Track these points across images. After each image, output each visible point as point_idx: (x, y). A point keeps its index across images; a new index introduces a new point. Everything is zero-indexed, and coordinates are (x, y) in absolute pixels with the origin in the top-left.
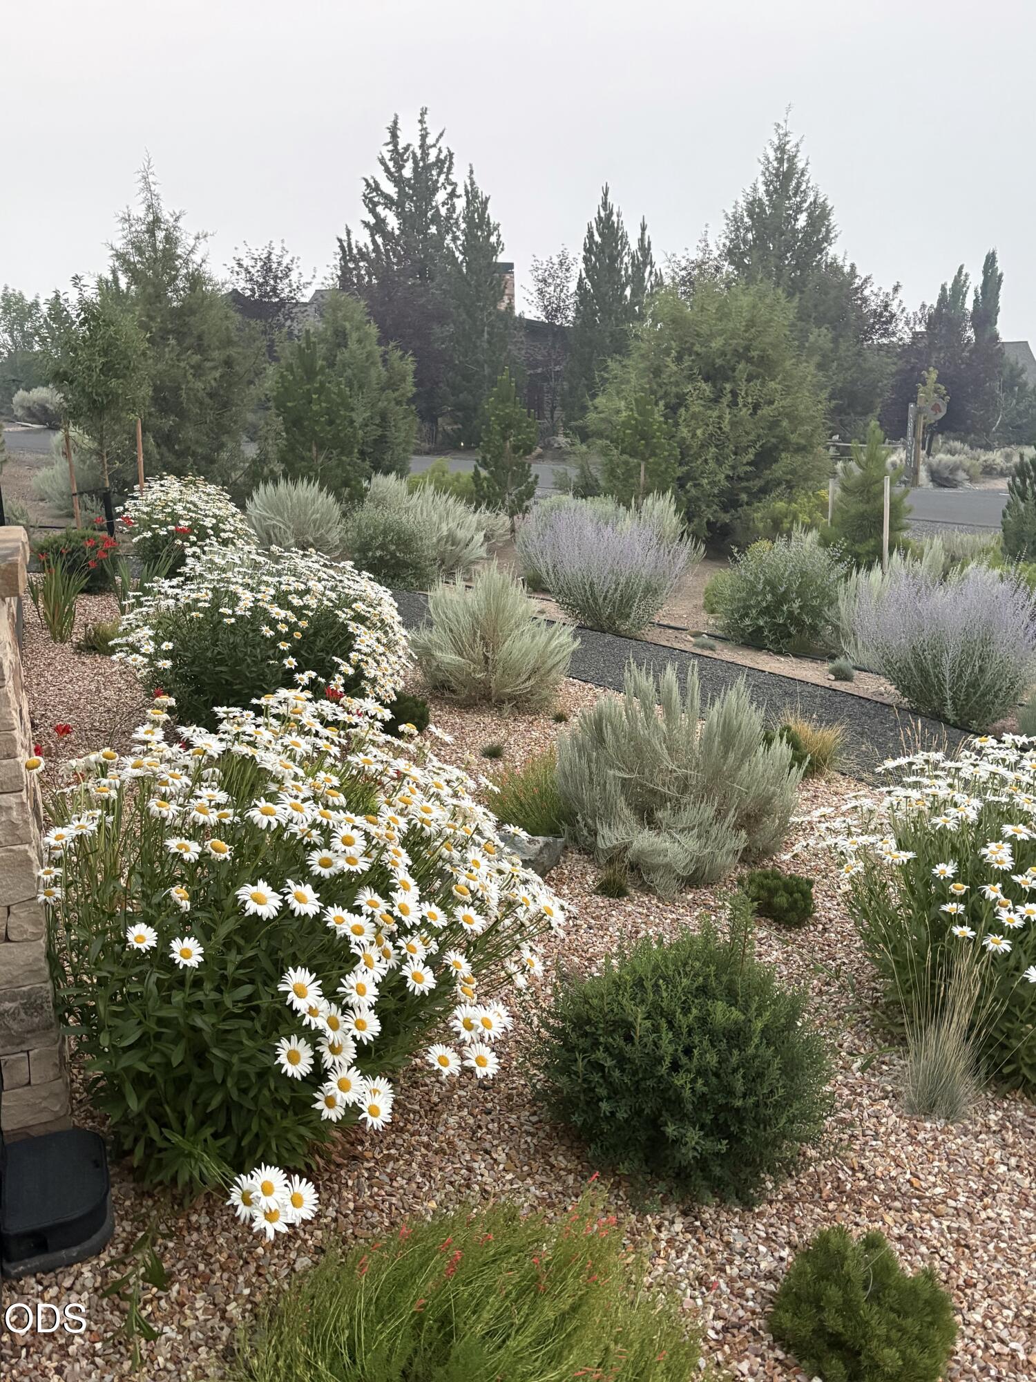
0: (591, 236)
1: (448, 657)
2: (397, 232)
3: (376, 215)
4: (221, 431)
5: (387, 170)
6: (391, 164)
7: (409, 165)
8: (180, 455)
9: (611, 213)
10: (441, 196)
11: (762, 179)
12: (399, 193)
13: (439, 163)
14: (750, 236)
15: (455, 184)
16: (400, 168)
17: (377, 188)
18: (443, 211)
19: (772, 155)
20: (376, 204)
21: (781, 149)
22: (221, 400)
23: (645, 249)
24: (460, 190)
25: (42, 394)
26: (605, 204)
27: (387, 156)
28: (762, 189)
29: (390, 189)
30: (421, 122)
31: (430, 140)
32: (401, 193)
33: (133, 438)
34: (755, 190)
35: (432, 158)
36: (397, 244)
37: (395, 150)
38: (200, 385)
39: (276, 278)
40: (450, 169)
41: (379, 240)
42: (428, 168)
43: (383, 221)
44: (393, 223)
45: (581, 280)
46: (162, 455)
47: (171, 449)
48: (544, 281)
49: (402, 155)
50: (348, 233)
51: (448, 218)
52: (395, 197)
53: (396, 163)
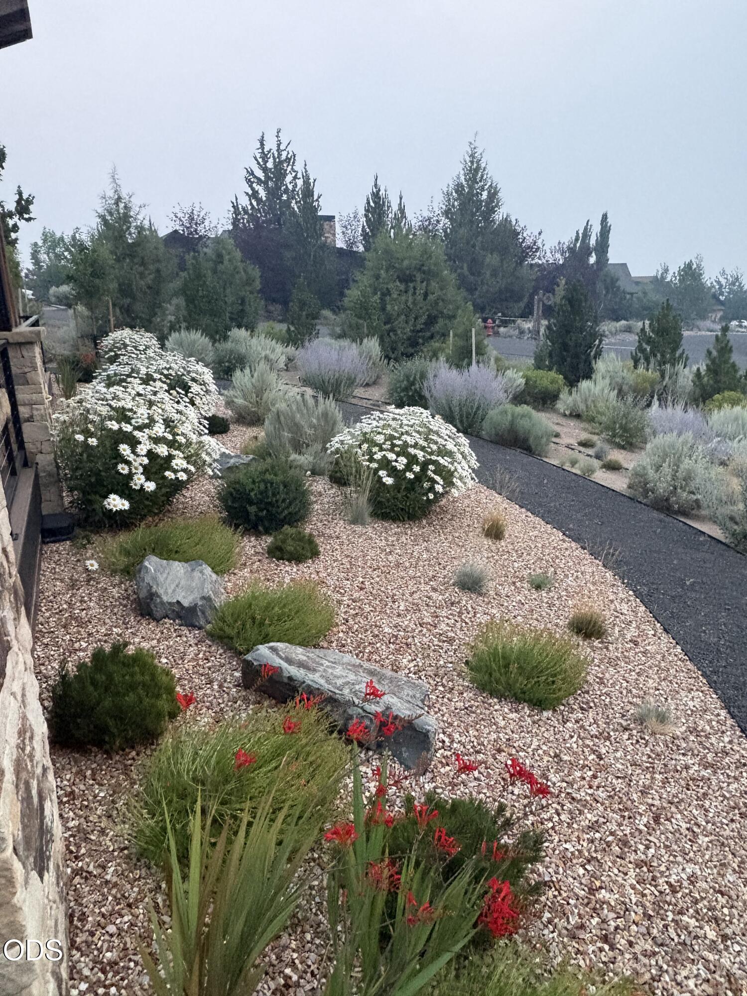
0: (368, 203)
1: (240, 401)
2: (264, 199)
3: (253, 189)
4: (155, 307)
5: (259, 163)
6: (260, 160)
7: (271, 160)
8: (133, 319)
9: (379, 190)
10: (289, 178)
11: (462, 172)
12: (265, 176)
13: (288, 160)
14: (456, 203)
15: (297, 172)
16: (266, 162)
17: (252, 173)
18: (290, 187)
19: (468, 159)
20: (252, 183)
21: (472, 156)
22: (155, 290)
23: (402, 210)
24: (299, 175)
25: (65, 289)
26: (376, 185)
27: (258, 156)
28: (462, 178)
29: (260, 174)
30: (277, 136)
31: (282, 147)
32: (267, 176)
33: (108, 309)
34: (458, 178)
35: (283, 157)
36: (264, 205)
37: (263, 152)
38: (142, 283)
39: (196, 224)
40: (294, 163)
41: (255, 203)
42: (281, 162)
43: (257, 192)
44: (262, 194)
45: (363, 227)
46: (124, 319)
47: (129, 316)
48: (345, 227)
49: (266, 155)
50: (237, 199)
51: (293, 190)
52: (263, 179)
53: (263, 159)
